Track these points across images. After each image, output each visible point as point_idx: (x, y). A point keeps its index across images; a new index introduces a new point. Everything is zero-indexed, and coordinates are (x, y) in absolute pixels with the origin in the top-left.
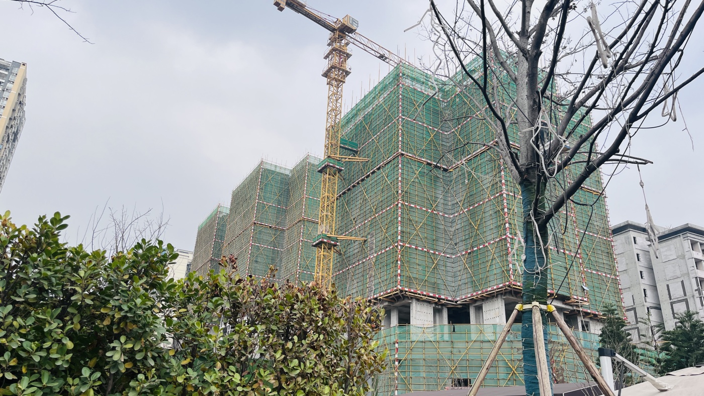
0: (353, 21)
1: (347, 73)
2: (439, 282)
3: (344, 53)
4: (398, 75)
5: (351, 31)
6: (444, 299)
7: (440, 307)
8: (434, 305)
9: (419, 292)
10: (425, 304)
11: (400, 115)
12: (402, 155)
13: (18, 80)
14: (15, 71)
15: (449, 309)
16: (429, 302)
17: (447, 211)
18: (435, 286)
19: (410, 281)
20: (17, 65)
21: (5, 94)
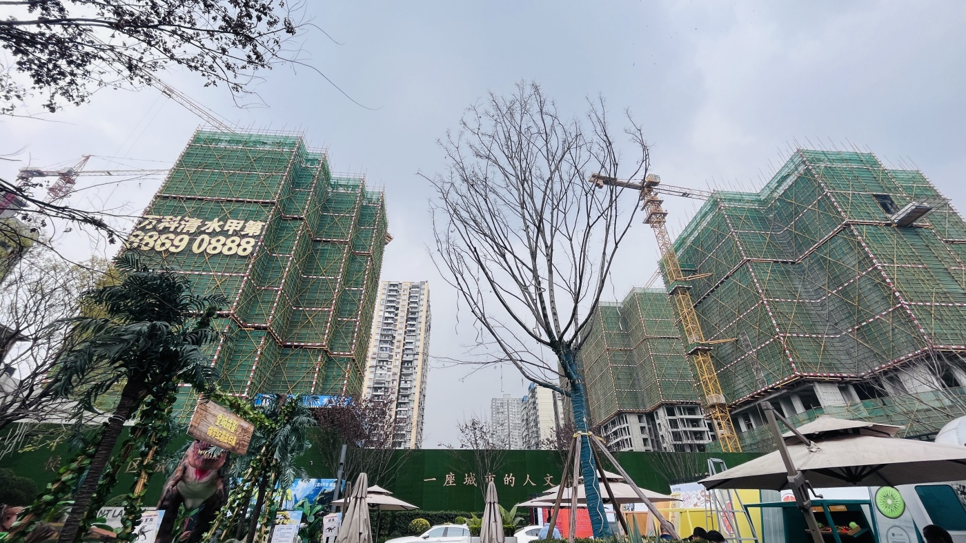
0: (656, 176)
1: (665, 214)
2: (835, 362)
3: (657, 201)
4: (716, 201)
5: (656, 184)
6: (847, 377)
7: (844, 385)
8: (837, 385)
9: (819, 374)
10: (829, 385)
11: (732, 230)
12: (749, 260)
13: (425, 292)
14: (422, 287)
15: (856, 386)
16: (831, 382)
17: (811, 297)
18: (830, 367)
19: (804, 365)
20: (423, 283)
21: (421, 303)
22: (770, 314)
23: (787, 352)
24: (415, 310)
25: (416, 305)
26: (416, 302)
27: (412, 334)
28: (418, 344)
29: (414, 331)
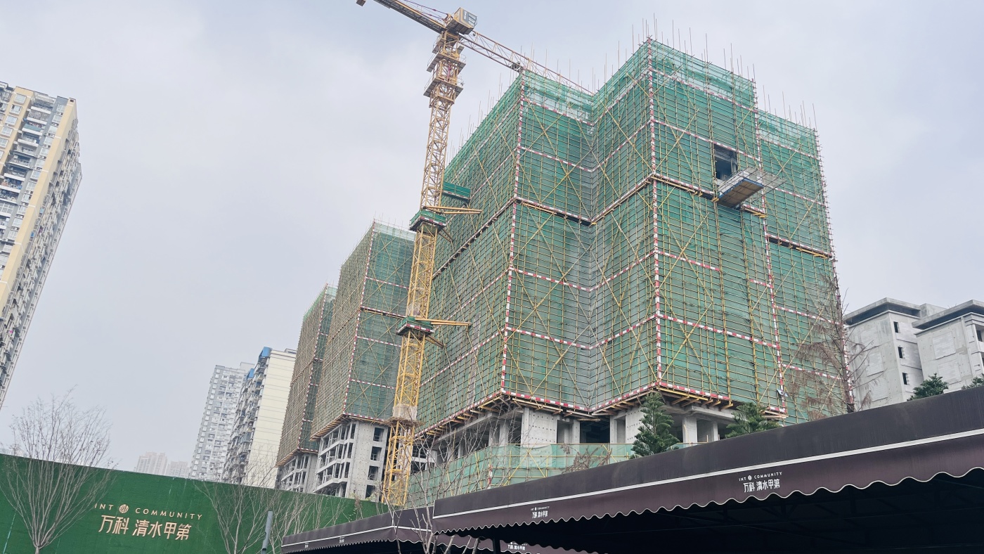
0: (469, 15)
1: (458, 90)
2: (566, 383)
3: (455, 62)
4: (519, 89)
5: (466, 30)
6: (572, 410)
7: (568, 420)
8: (558, 418)
9: (534, 398)
10: (545, 416)
11: (519, 145)
12: (519, 201)
13: (64, 122)
14: (60, 109)
15: (583, 425)
16: (551, 413)
17: (585, 282)
18: (561, 391)
19: (521, 382)
20: (63, 101)
21: (47, 141)
22: (509, 293)
23: (505, 355)
24: (31, 154)
25: (34, 144)
26: (36, 137)
27: (9, 200)
28: (17, 223)
29: (16, 195)
